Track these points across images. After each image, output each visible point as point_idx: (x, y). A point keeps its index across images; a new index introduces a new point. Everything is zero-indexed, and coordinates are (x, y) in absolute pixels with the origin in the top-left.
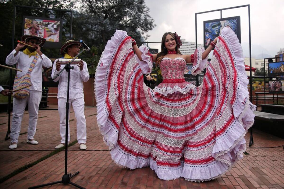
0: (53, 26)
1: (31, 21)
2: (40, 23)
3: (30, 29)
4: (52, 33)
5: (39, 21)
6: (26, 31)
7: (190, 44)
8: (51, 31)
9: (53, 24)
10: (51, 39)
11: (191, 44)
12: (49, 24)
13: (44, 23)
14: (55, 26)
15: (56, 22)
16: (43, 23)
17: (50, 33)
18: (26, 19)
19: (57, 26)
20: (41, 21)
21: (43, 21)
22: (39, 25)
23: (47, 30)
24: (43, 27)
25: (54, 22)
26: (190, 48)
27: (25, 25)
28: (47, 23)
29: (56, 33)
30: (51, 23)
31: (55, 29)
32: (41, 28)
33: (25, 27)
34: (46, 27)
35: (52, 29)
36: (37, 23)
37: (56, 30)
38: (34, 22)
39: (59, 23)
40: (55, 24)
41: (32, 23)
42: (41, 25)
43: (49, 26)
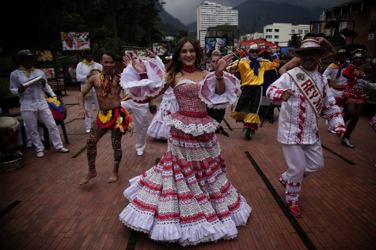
0: (84, 37)
1: (66, 34)
2: (73, 35)
3: (66, 40)
4: (83, 43)
5: (72, 34)
6: (63, 43)
7: (214, 7)
8: (82, 41)
9: (83, 35)
10: (83, 48)
11: (217, 7)
12: (80, 35)
13: (77, 35)
14: (86, 37)
15: (86, 33)
16: (75, 35)
17: (82, 43)
18: (62, 33)
19: (87, 36)
20: (74, 33)
21: (76, 33)
22: (72, 36)
23: (80, 40)
24: (76, 38)
25: (84, 34)
26: (215, 12)
27: (62, 38)
28: (78, 34)
29: (87, 42)
30: (82, 35)
31: (85, 39)
32: (74, 40)
33: (62, 39)
34: (78, 38)
35: (83, 39)
36: (71, 35)
37: (87, 40)
38: (69, 35)
39: (88, 34)
40: (85, 35)
41: (67, 35)
42: (74, 37)
43: (81, 37)
